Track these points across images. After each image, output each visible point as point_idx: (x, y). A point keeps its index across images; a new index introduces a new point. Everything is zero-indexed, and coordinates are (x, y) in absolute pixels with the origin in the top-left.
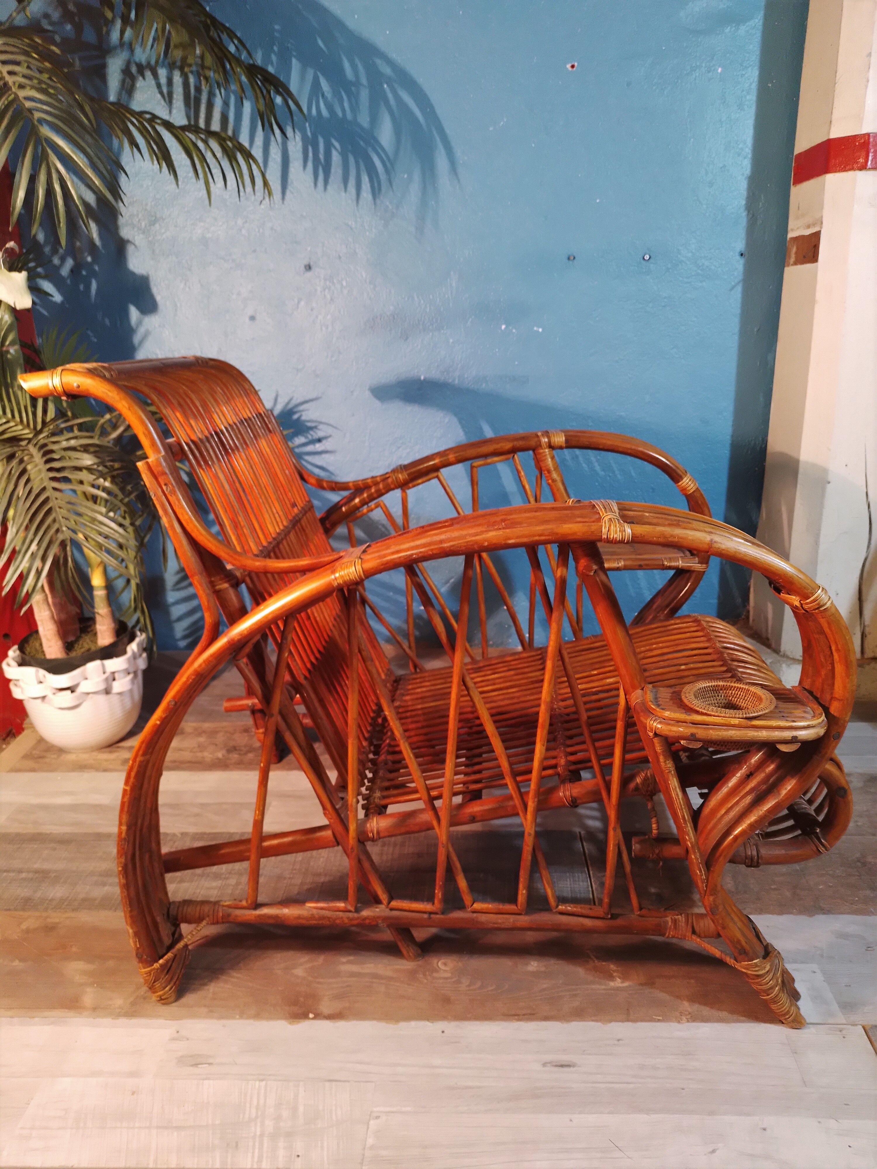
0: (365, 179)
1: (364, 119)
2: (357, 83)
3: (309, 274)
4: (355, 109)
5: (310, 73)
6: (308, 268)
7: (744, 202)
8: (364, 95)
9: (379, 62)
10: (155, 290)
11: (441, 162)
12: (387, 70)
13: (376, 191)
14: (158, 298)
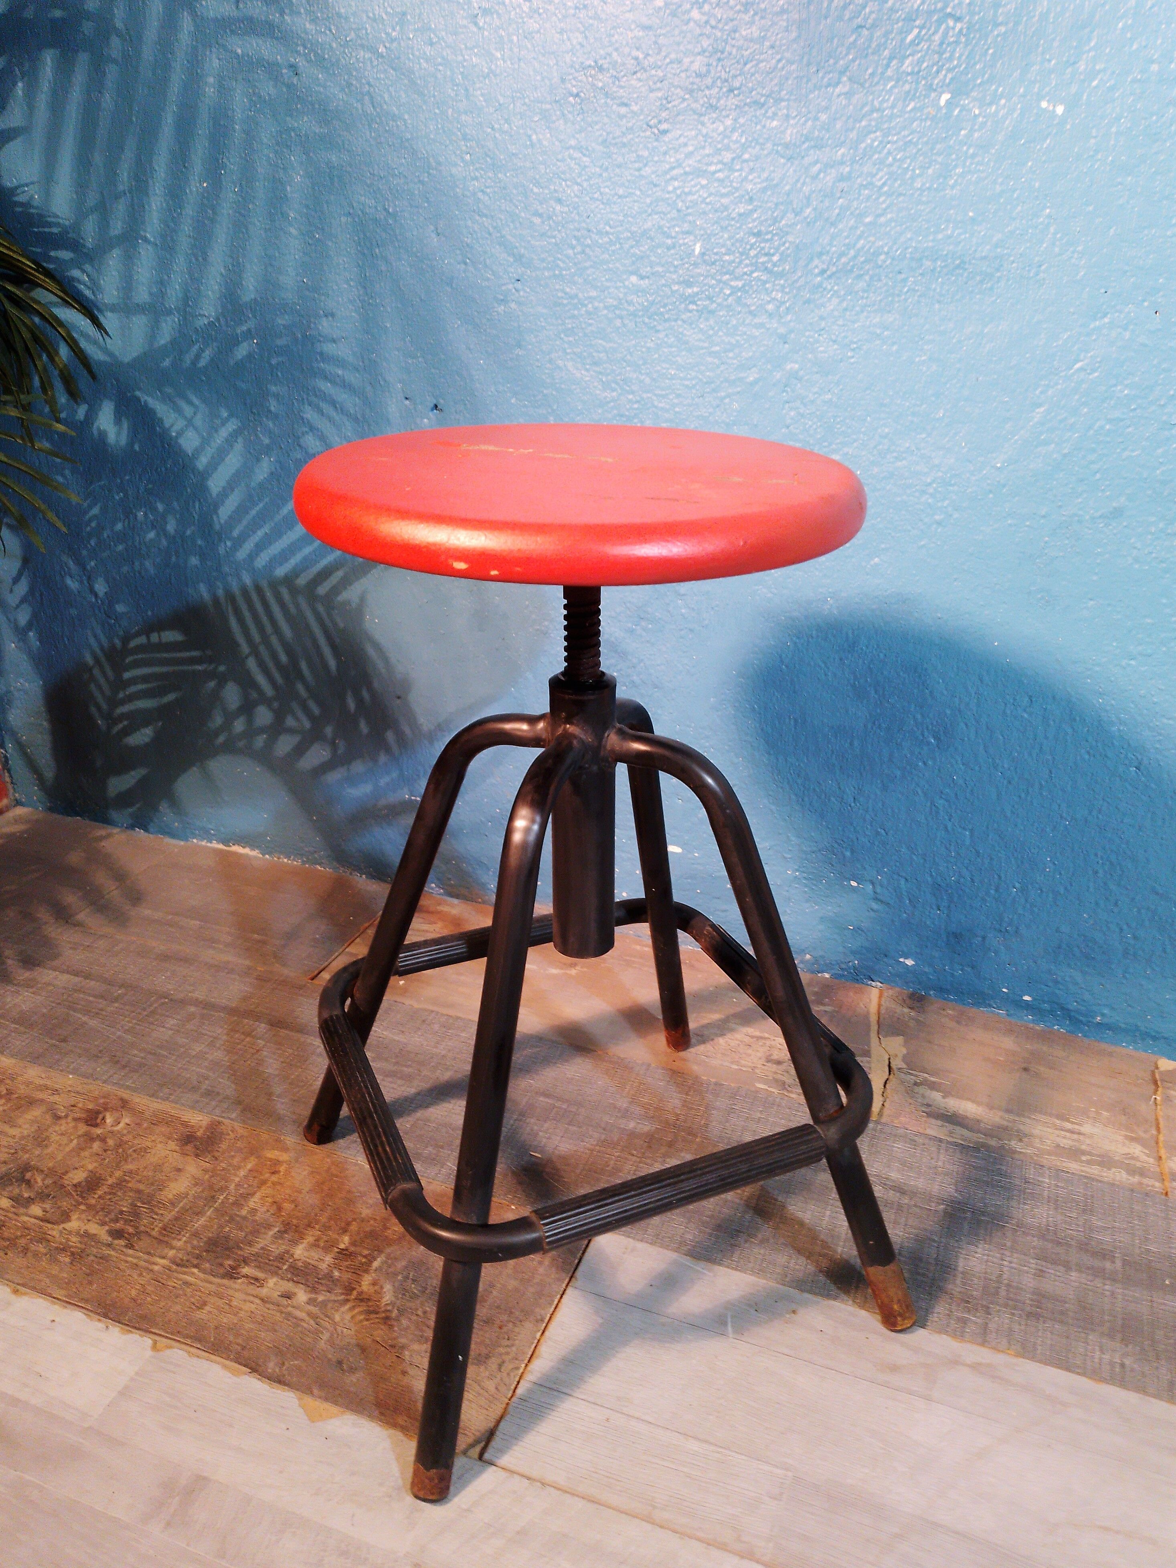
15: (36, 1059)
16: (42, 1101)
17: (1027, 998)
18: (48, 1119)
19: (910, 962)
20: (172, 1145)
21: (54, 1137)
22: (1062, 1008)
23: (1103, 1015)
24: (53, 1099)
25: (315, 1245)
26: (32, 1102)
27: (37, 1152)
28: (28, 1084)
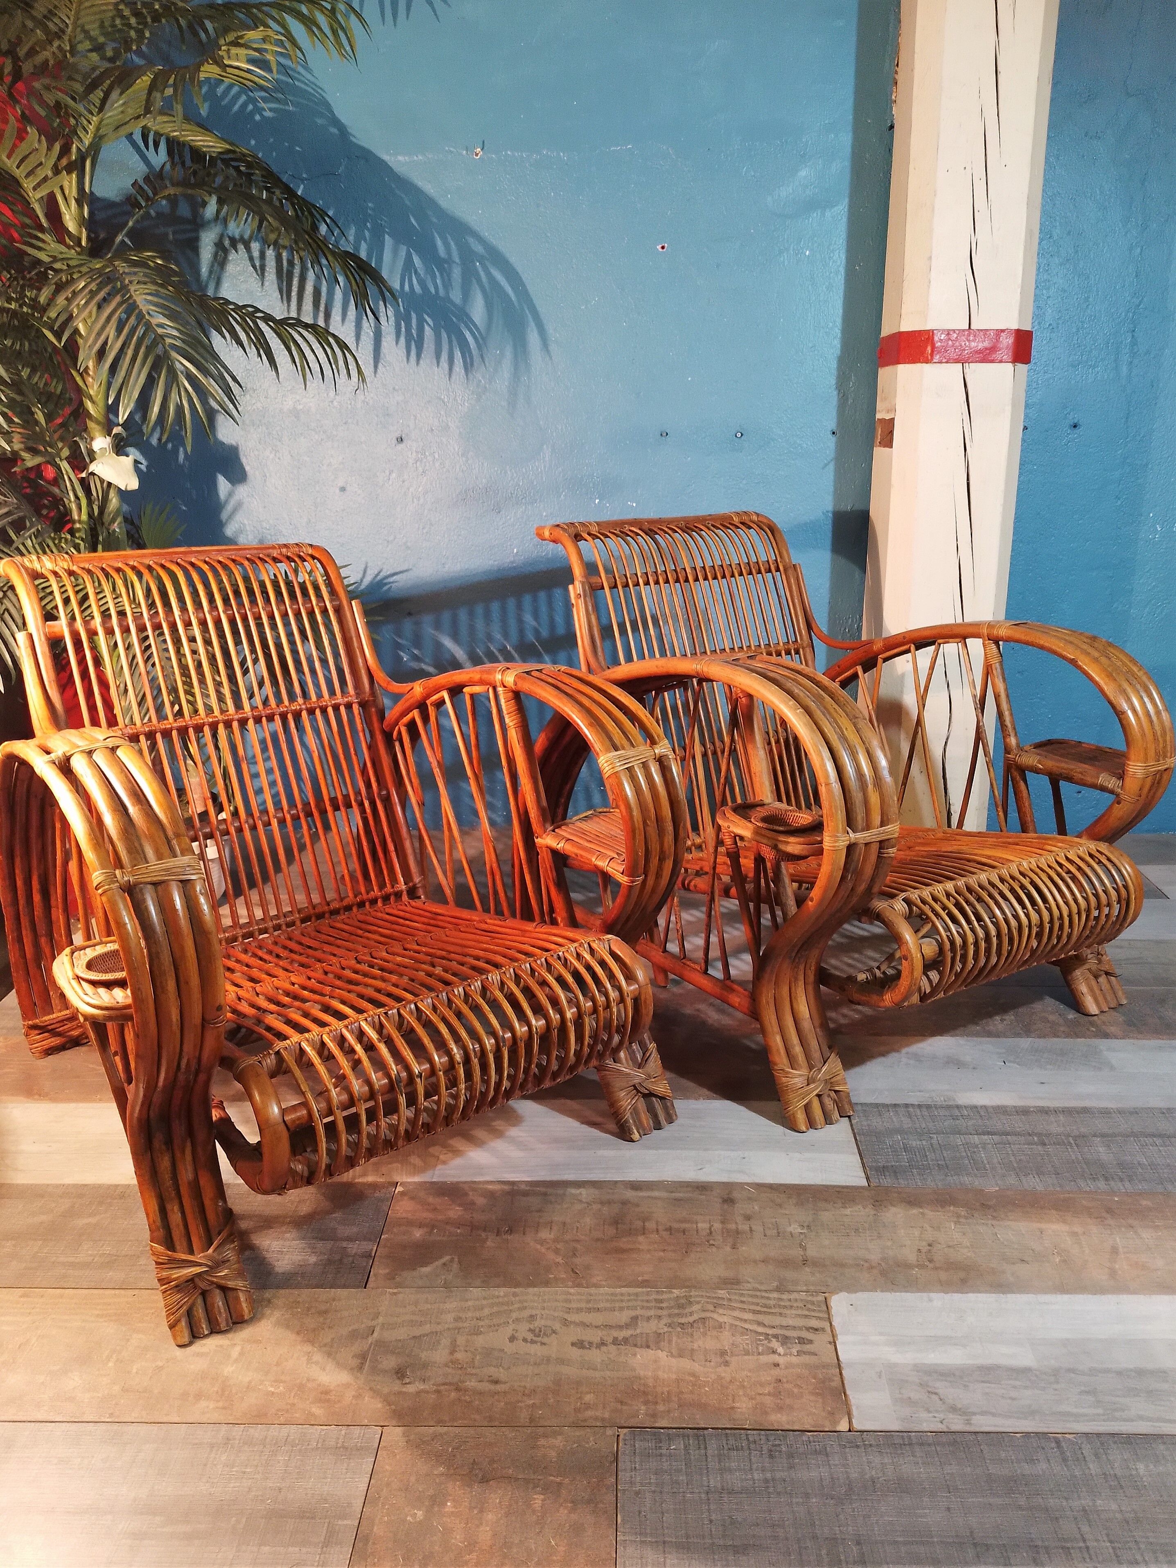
0: (458, 354)
1: (456, 296)
2: (449, 261)
3: (401, 446)
4: (447, 285)
5: (403, 251)
6: (401, 440)
7: (834, 382)
8: (457, 273)
9: (471, 240)
10: (244, 460)
11: (533, 337)
12: (479, 248)
13: (468, 367)
14: (247, 468)
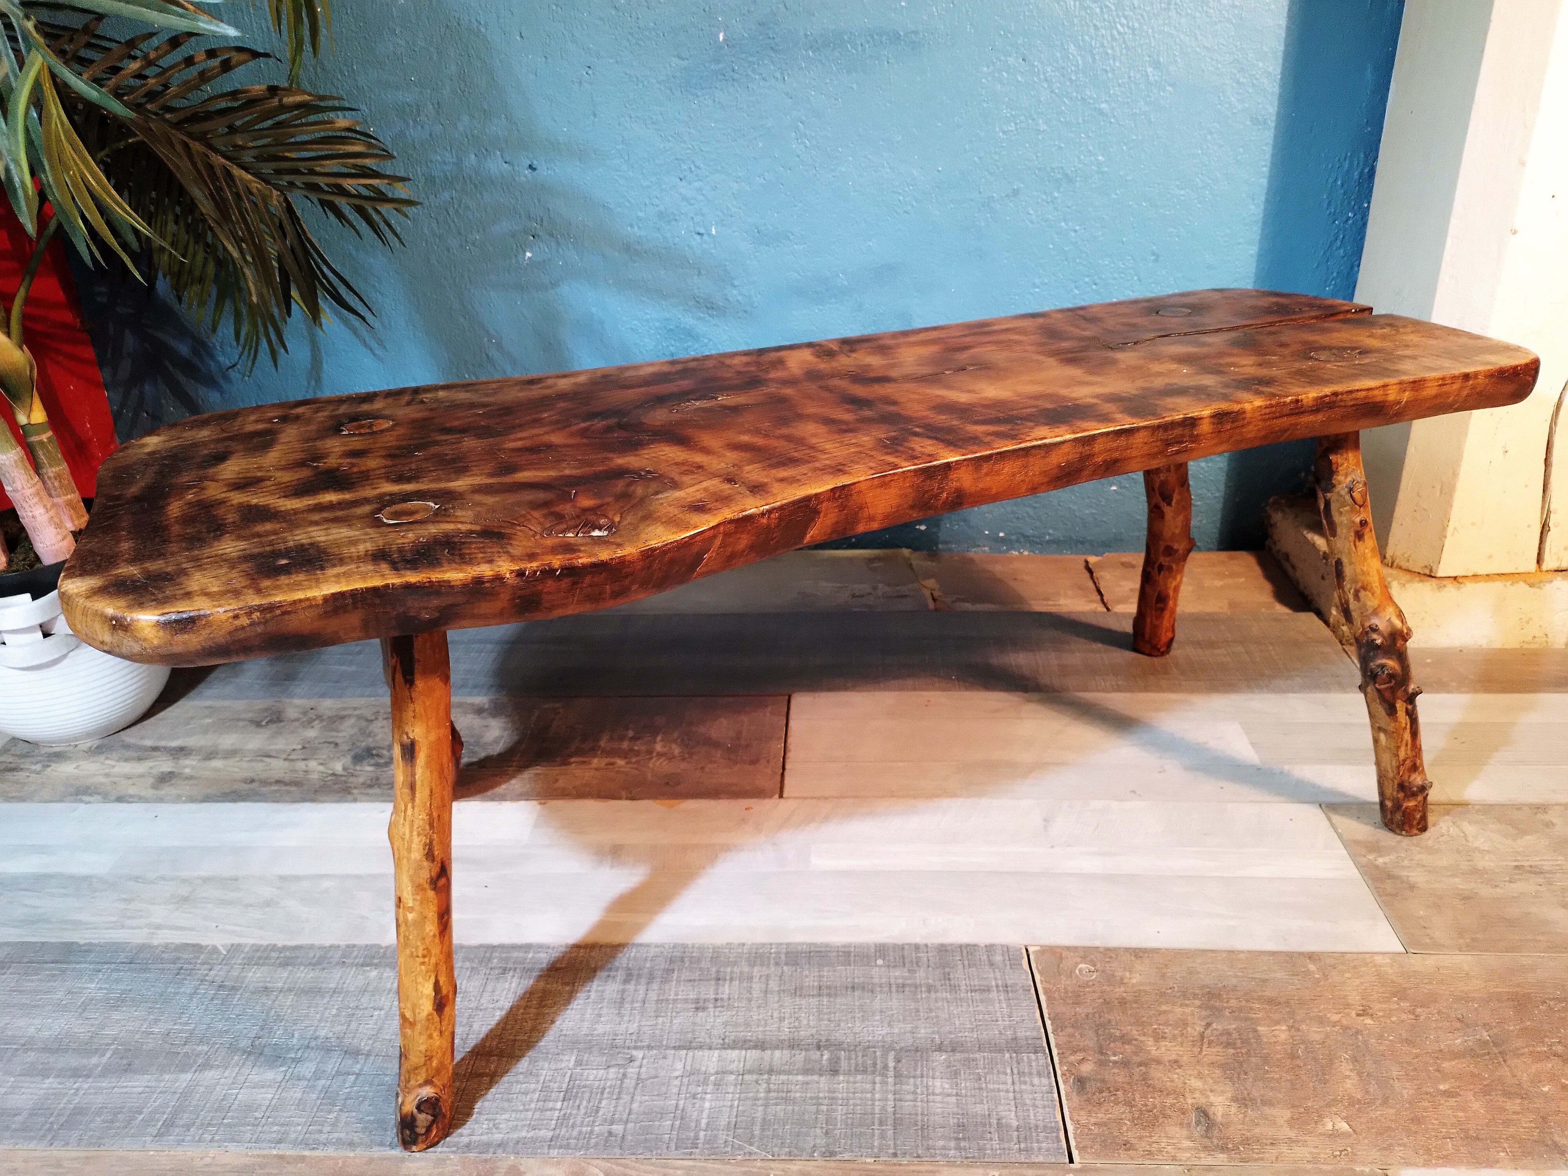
15: (323, 695)
16: (350, 716)
17: (1001, 534)
18: (364, 724)
19: (923, 528)
20: (470, 716)
21: (376, 730)
22: (1024, 536)
23: (1049, 534)
24: (356, 713)
25: (611, 739)
26: (343, 718)
27: (370, 740)
28: (330, 709)
